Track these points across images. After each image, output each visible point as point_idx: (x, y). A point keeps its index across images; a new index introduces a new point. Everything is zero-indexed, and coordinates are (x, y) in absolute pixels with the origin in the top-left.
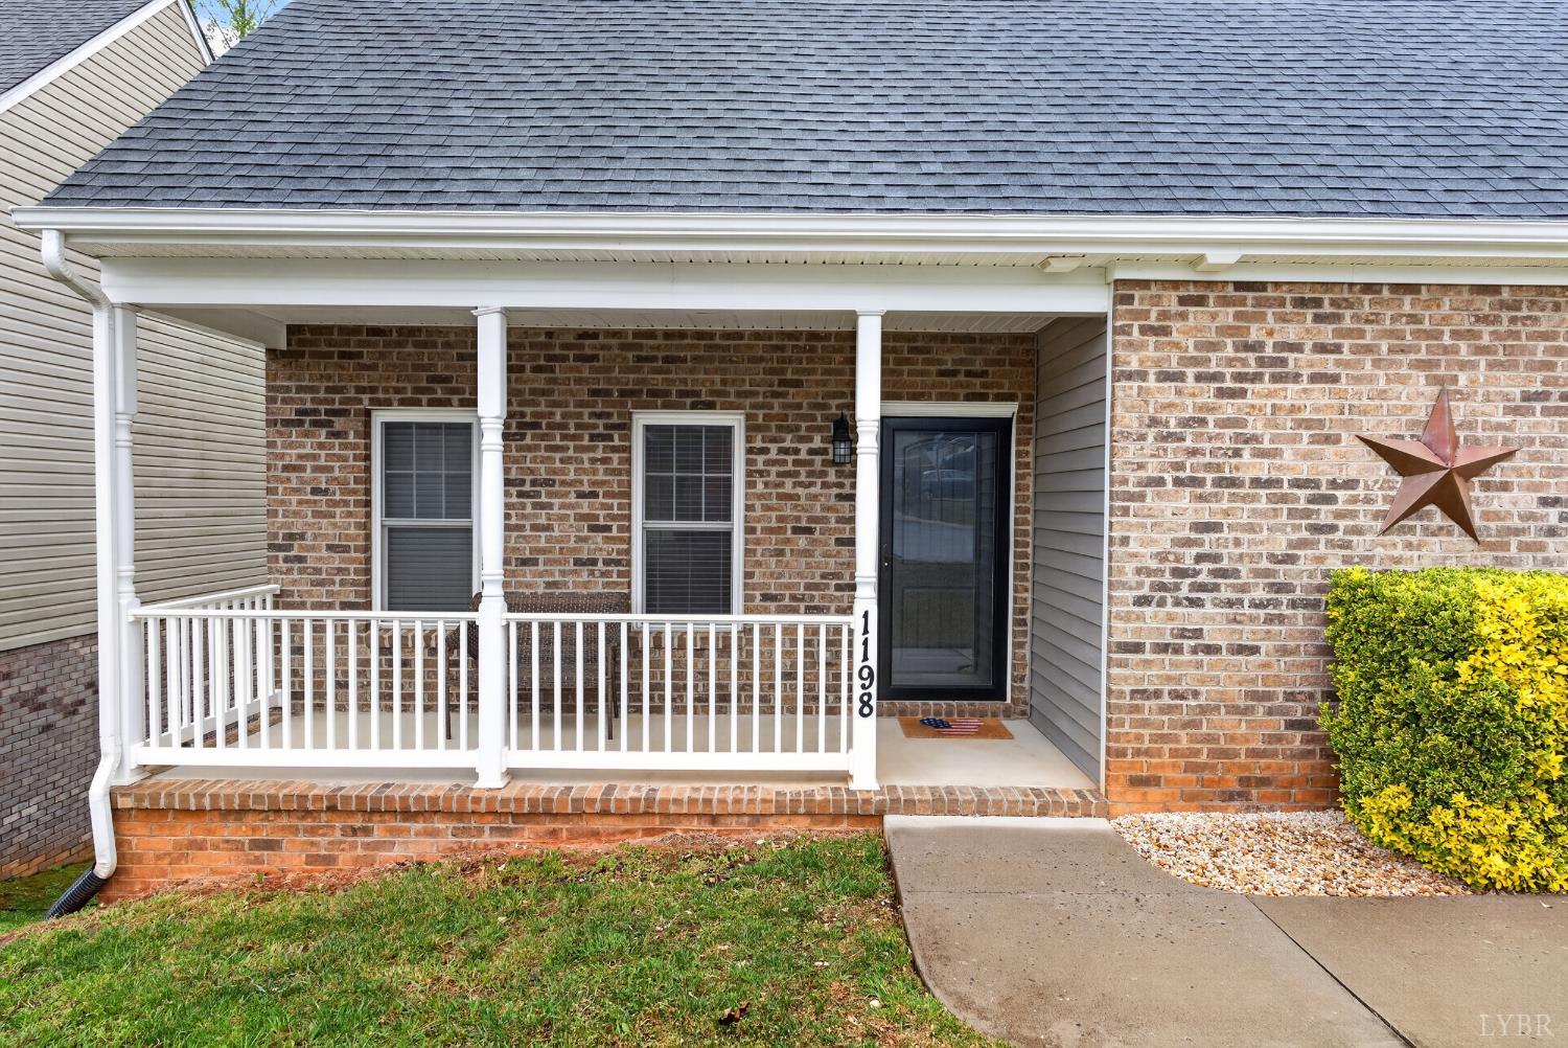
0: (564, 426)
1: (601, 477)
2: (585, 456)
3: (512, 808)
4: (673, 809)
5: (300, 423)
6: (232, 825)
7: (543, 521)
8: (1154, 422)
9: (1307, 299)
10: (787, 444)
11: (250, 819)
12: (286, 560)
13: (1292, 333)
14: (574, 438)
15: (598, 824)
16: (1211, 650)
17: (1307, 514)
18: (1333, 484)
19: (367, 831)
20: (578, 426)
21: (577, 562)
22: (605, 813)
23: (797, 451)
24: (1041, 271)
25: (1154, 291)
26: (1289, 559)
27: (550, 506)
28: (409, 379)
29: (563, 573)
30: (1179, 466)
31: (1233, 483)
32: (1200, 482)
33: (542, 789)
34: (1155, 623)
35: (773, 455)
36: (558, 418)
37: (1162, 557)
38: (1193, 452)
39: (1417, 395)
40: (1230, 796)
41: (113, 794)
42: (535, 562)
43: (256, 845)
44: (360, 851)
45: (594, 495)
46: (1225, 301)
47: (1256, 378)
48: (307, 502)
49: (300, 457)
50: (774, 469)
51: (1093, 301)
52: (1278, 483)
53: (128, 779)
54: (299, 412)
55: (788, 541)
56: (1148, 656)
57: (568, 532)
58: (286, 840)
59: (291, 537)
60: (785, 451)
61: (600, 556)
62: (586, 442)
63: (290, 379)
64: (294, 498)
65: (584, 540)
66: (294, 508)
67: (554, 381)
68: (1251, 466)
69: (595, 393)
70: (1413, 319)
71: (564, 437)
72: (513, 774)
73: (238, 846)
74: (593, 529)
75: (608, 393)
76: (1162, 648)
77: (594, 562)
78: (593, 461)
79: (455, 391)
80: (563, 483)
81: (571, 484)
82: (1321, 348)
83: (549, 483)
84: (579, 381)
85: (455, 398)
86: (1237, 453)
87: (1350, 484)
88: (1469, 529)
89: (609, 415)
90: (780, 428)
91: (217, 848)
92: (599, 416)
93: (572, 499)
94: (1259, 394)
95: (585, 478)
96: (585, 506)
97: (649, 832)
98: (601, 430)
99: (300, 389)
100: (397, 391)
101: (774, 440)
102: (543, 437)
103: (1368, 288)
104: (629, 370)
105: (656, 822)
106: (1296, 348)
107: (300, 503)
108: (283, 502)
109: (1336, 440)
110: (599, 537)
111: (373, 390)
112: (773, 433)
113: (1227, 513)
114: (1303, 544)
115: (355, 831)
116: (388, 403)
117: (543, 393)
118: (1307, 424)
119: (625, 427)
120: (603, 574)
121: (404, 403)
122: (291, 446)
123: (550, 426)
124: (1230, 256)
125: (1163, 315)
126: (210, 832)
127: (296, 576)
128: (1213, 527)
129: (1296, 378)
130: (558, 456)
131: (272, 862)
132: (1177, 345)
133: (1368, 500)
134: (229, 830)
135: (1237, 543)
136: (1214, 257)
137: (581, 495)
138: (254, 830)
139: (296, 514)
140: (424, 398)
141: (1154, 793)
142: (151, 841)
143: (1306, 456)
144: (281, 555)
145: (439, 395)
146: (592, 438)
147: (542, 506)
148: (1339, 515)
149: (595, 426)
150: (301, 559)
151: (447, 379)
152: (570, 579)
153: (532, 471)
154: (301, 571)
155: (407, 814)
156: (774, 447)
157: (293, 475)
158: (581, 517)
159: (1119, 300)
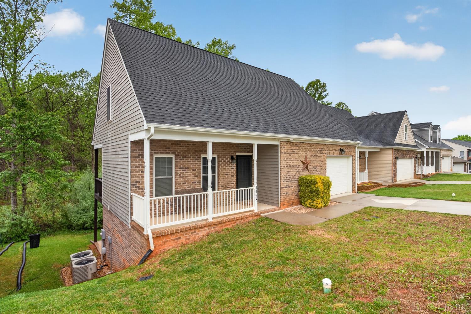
0: (190, 157)
1: (197, 167)
2: (194, 163)
3: (217, 223)
4: (237, 219)
5: (139, 157)
6: (173, 236)
7: (187, 175)
8: (284, 159)
9: (296, 144)
10: (225, 160)
11: (176, 234)
12: (135, 187)
13: (295, 148)
14: (192, 159)
15: (227, 223)
16: (289, 187)
17: (296, 170)
18: (298, 166)
19: (195, 232)
20: (193, 157)
21: (193, 183)
22: (229, 221)
23: (226, 161)
25: (284, 142)
26: (295, 175)
27: (188, 172)
28: (162, 148)
29: (190, 185)
31: (290, 166)
32: (288, 166)
33: (219, 220)
34: (284, 185)
35: (223, 162)
36: (189, 156)
37: (285, 176)
38: (287, 163)
39: (304, 155)
40: (291, 205)
41: (152, 234)
42: (185, 183)
43: (177, 239)
44: (194, 236)
45: (195, 170)
46: (289, 144)
47: (292, 153)
48: (140, 174)
49: (139, 165)
50: (223, 164)
51: (277, 143)
52: (294, 166)
54: (138, 155)
55: (225, 176)
56: (284, 188)
57: (191, 177)
58: (182, 237)
59: (137, 182)
60: (224, 161)
61: (197, 181)
62: (194, 160)
63: (137, 148)
64: (137, 174)
65: (194, 178)
66: (137, 176)
67: (189, 149)
68: (292, 164)
69: (195, 151)
70: (304, 146)
71: (190, 159)
72: (213, 218)
73: (173, 240)
74: (195, 176)
75: (198, 151)
76: (285, 187)
77: (195, 182)
78: (195, 164)
79: (171, 151)
80: (190, 168)
81: (192, 168)
82: (297, 150)
83: (188, 168)
84: (193, 149)
85: (171, 152)
86: (291, 162)
87: (300, 166)
88: (308, 171)
89: (198, 155)
90: (224, 157)
91: (170, 241)
92: (196, 155)
93: (192, 171)
94: (293, 155)
95: (194, 167)
96: (194, 172)
97: (234, 223)
98: (197, 158)
99: (139, 150)
100: (160, 151)
101: (223, 159)
102: (187, 159)
103: (300, 143)
104: (201, 147)
105: (235, 221)
106: (295, 150)
107: (138, 175)
108: (135, 175)
109: (298, 161)
110: (196, 178)
111: (155, 150)
112: (223, 158)
113: (290, 170)
114: (296, 173)
115: (193, 232)
116: (157, 153)
117: (187, 151)
118: (296, 159)
119: (200, 157)
120: (197, 185)
121: (161, 153)
122: (137, 162)
123: (188, 157)
124: (292, 139)
125: (285, 145)
126: (169, 238)
127: (138, 191)
128: (289, 172)
129: (295, 153)
130: (189, 163)
131: (180, 241)
132: (286, 149)
133: (301, 168)
134: (173, 237)
135: (291, 173)
137: (193, 170)
138: (177, 236)
139: (138, 177)
140: (165, 152)
141: (285, 206)
143: (296, 163)
144: (134, 186)
145: (168, 151)
146: (195, 159)
147: (187, 173)
148: (299, 169)
149: (195, 157)
150: (139, 187)
151: (169, 148)
152: (191, 186)
153: (185, 166)
154: (139, 189)
156: (223, 160)
157: (137, 169)
158: (193, 174)
159: (280, 143)
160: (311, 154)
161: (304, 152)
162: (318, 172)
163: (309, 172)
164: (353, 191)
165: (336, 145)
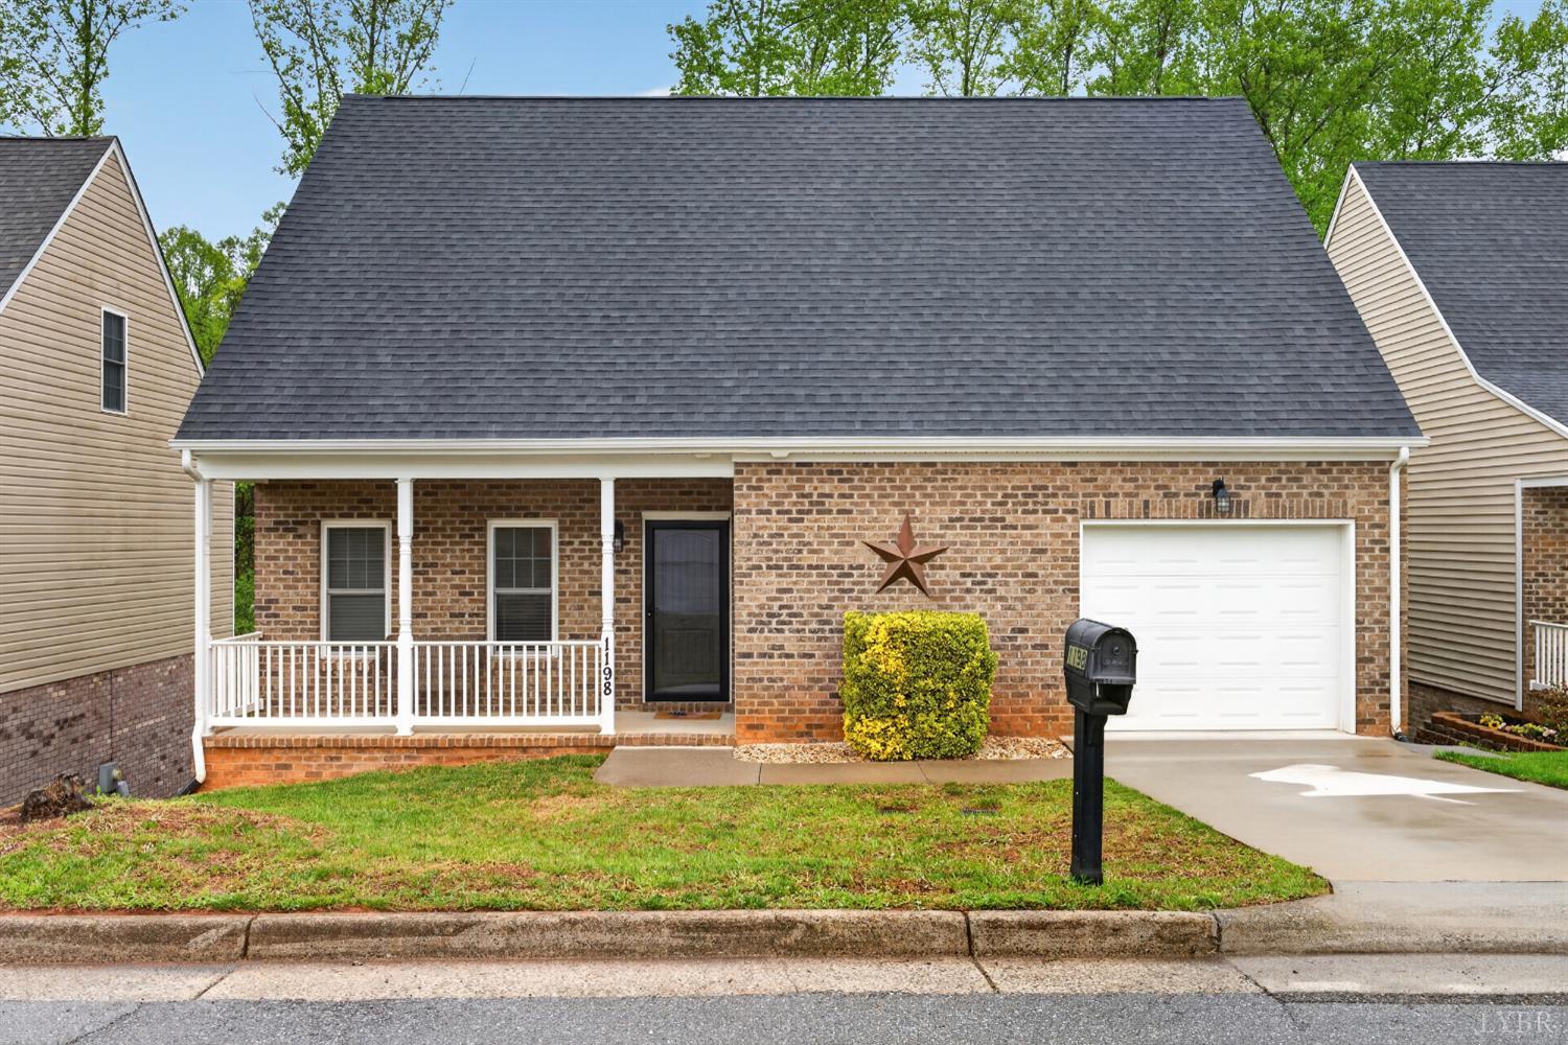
0: (444, 529)
1: (467, 561)
2: (457, 548)
3: (416, 745)
5: (277, 530)
6: (266, 755)
7: (430, 589)
8: (756, 536)
9: (835, 470)
10: (585, 539)
11: (276, 753)
12: (266, 616)
13: (827, 488)
14: (450, 536)
15: (462, 753)
16: (788, 656)
17: (837, 583)
18: (851, 567)
19: (338, 759)
20: (452, 529)
21: (452, 615)
22: (466, 747)
23: (591, 543)
25: (753, 467)
26: (830, 607)
27: (435, 580)
28: (345, 501)
29: (442, 622)
30: (770, 559)
31: (798, 567)
32: (780, 567)
33: (432, 736)
34: (758, 642)
35: (576, 545)
36: (440, 524)
37: (761, 607)
38: (776, 551)
39: (894, 520)
40: (801, 735)
41: (203, 739)
42: (425, 616)
43: (279, 767)
44: (334, 770)
45: (463, 572)
46: (791, 472)
47: (809, 512)
48: (281, 579)
49: (276, 551)
50: (576, 555)
51: (725, 471)
52: (822, 567)
53: (208, 734)
54: (276, 523)
55: (586, 600)
56: (755, 660)
57: (447, 596)
58: (294, 764)
59: (269, 601)
60: (583, 543)
61: (467, 611)
62: (457, 539)
63: (270, 502)
64: (272, 577)
65: (457, 601)
66: (272, 583)
67: (437, 501)
68: (808, 559)
69: (463, 508)
70: (891, 480)
71: (443, 536)
72: (415, 730)
73: (267, 767)
74: (461, 594)
75: (471, 508)
76: (763, 655)
77: (463, 615)
78: (462, 550)
79: (374, 508)
80: (443, 565)
81: (448, 565)
82: (842, 496)
83: (434, 565)
84: (452, 501)
85: (375, 513)
86: (800, 551)
87: (861, 567)
88: (923, 590)
89: (472, 522)
90: (581, 529)
91: (257, 768)
92: (466, 523)
93: (449, 575)
94: (811, 520)
95: (457, 562)
96: (457, 580)
98: (467, 531)
99: (276, 508)
100: (338, 508)
101: (576, 537)
102: (431, 536)
103: (866, 465)
104: (485, 494)
105: (493, 752)
106: (830, 496)
107: (276, 580)
108: (265, 580)
109: (851, 544)
110: (466, 599)
111: (323, 508)
112: (575, 532)
113: (795, 583)
114: (836, 599)
115: (332, 759)
116: (332, 516)
117: (430, 508)
118: (836, 536)
119: (483, 530)
120: (469, 623)
121: (342, 516)
122: (270, 544)
123: (435, 529)
124: (785, 453)
125: (760, 480)
126: (254, 760)
127: (273, 626)
128: (789, 591)
129: (830, 512)
130: (440, 548)
131: (288, 775)
132: (766, 496)
133: (870, 576)
134: (264, 759)
135: (801, 599)
136: (776, 454)
137: (454, 573)
138: (278, 758)
139: (273, 587)
140: (355, 513)
141: (761, 734)
142: (224, 765)
143: (837, 552)
144: (264, 613)
145: (365, 511)
146: (461, 536)
147: (429, 580)
148: (854, 583)
149: (463, 529)
150: (276, 616)
151: (370, 501)
152: (447, 626)
153: (423, 558)
154: (276, 623)
155: (360, 749)
156: (577, 541)
157: (272, 563)
158: (454, 587)
159: (738, 472)
160: (944, 513)
161: (895, 504)
162: (1001, 599)
163: (935, 599)
164: (1362, 723)
165: (1180, 468)
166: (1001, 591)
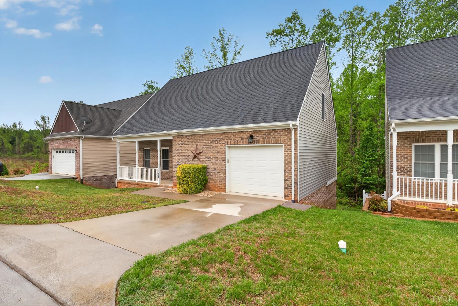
7: (155, 159)
8: (176, 149)
9: (186, 137)
13: (185, 140)
17: (187, 158)
18: (188, 155)
19: (129, 185)
24: (170, 135)
25: (175, 137)
30: (177, 154)
31: (181, 155)
32: (179, 155)
37: (176, 163)
38: (178, 152)
39: (195, 146)
41: (117, 181)
42: (154, 163)
46: (180, 137)
47: (183, 145)
51: (171, 138)
52: (184, 155)
53: (119, 180)
58: (126, 185)
68: (182, 154)
70: (194, 138)
72: (138, 181)
82: (187, 141)
86: (181, 152)
87: (190, 155)
88: (199, 160)
91: (122, 186)
94: (183, 147)
99: (140, 146)
103: (191, 135)
106: (185, 142)
109: (188, 151)
113: (181, 158)
118: (186, 149)
121: (146, 147)
124: (176, 134)
125: (175, 139)
126: (122, 184)
128: (180, 160)
129: (185, 145)
131: (125, 187)
132: (176, 142)
133: (191, 157)
135: (181, 161)
136: (175, 134)
138: (124, 184)
142: (119, 185)
143: (186, 152)
148: (189, 159)
155: (132, 184)
159: (173, 138)
160: (202, 144)
161: (195, 143)
162: (212, 162)
163: (201, 162)
164: (286, 196)
165: (245, 133)
166: (212, 161)
